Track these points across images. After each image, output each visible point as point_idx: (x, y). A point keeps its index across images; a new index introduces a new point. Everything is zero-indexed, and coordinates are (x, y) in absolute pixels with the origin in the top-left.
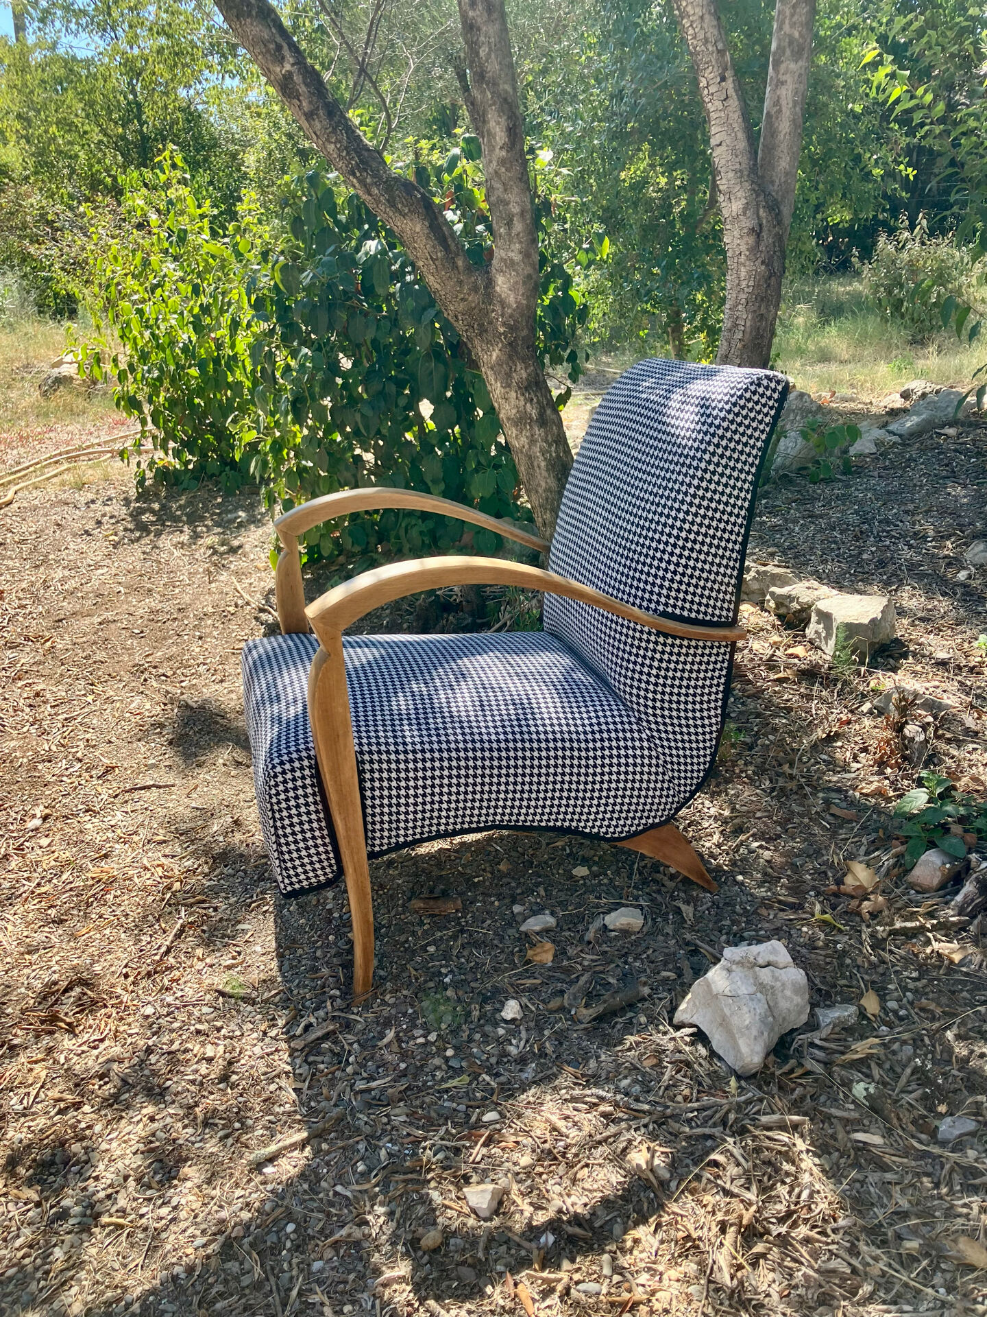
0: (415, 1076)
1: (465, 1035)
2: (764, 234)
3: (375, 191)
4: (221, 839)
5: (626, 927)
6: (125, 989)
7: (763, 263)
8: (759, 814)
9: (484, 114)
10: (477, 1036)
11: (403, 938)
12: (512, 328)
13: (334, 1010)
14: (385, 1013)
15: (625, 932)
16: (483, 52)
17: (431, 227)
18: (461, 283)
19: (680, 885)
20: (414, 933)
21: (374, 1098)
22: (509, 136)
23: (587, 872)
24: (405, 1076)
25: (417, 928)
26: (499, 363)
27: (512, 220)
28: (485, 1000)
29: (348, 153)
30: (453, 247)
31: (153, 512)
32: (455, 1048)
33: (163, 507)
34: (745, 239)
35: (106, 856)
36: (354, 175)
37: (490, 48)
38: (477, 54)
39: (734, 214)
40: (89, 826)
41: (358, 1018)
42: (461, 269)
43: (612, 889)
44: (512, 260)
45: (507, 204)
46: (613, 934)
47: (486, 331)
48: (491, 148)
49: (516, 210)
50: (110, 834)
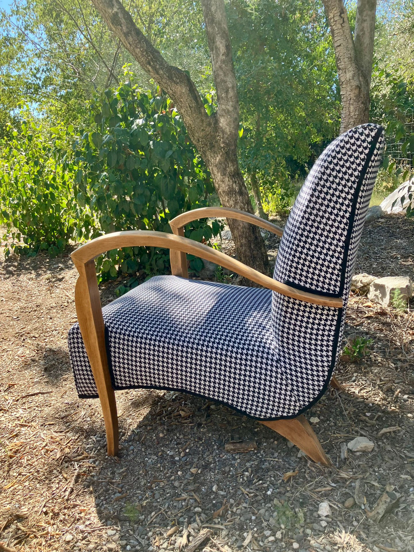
1: (300, 532)
2: (362, 89)
3: (161, 72)
4: (88, 419)
5: (364, 449)
6: (48, 523)
7: (362, 103)
8: (396, 381)
9: (214, 38)
10: (309, 531)
11: (227, 469)
12: (227, 145)
13: (202, 522)
14: (238, 521)
15: (364, 452)
16: (213, 9)
17: (190, 90)
18: (202, 121)
20: (232, 465)
22: (227, 49)
23: (318, 420)
25: (233, 462)
26: (220, 163)
27: (228, 91)
29: (147, 53)
30: (200, 102)
31: (14, 266)
32: (298, 542)
33: (19, 264)
34: (354, 91)
35: (17, 435)
36: (150, 64)
37: (217, 7)
38: (210, 10)
39: (348, 79)
41: (220, 526)
42: (203, 114)
43: (338, 427)
44: (228, 110)
45: (226, 82)
46: (358, 454)
47: (214, 146)
48: (218, 55)
49: (230, 85)
50: (17, 422)
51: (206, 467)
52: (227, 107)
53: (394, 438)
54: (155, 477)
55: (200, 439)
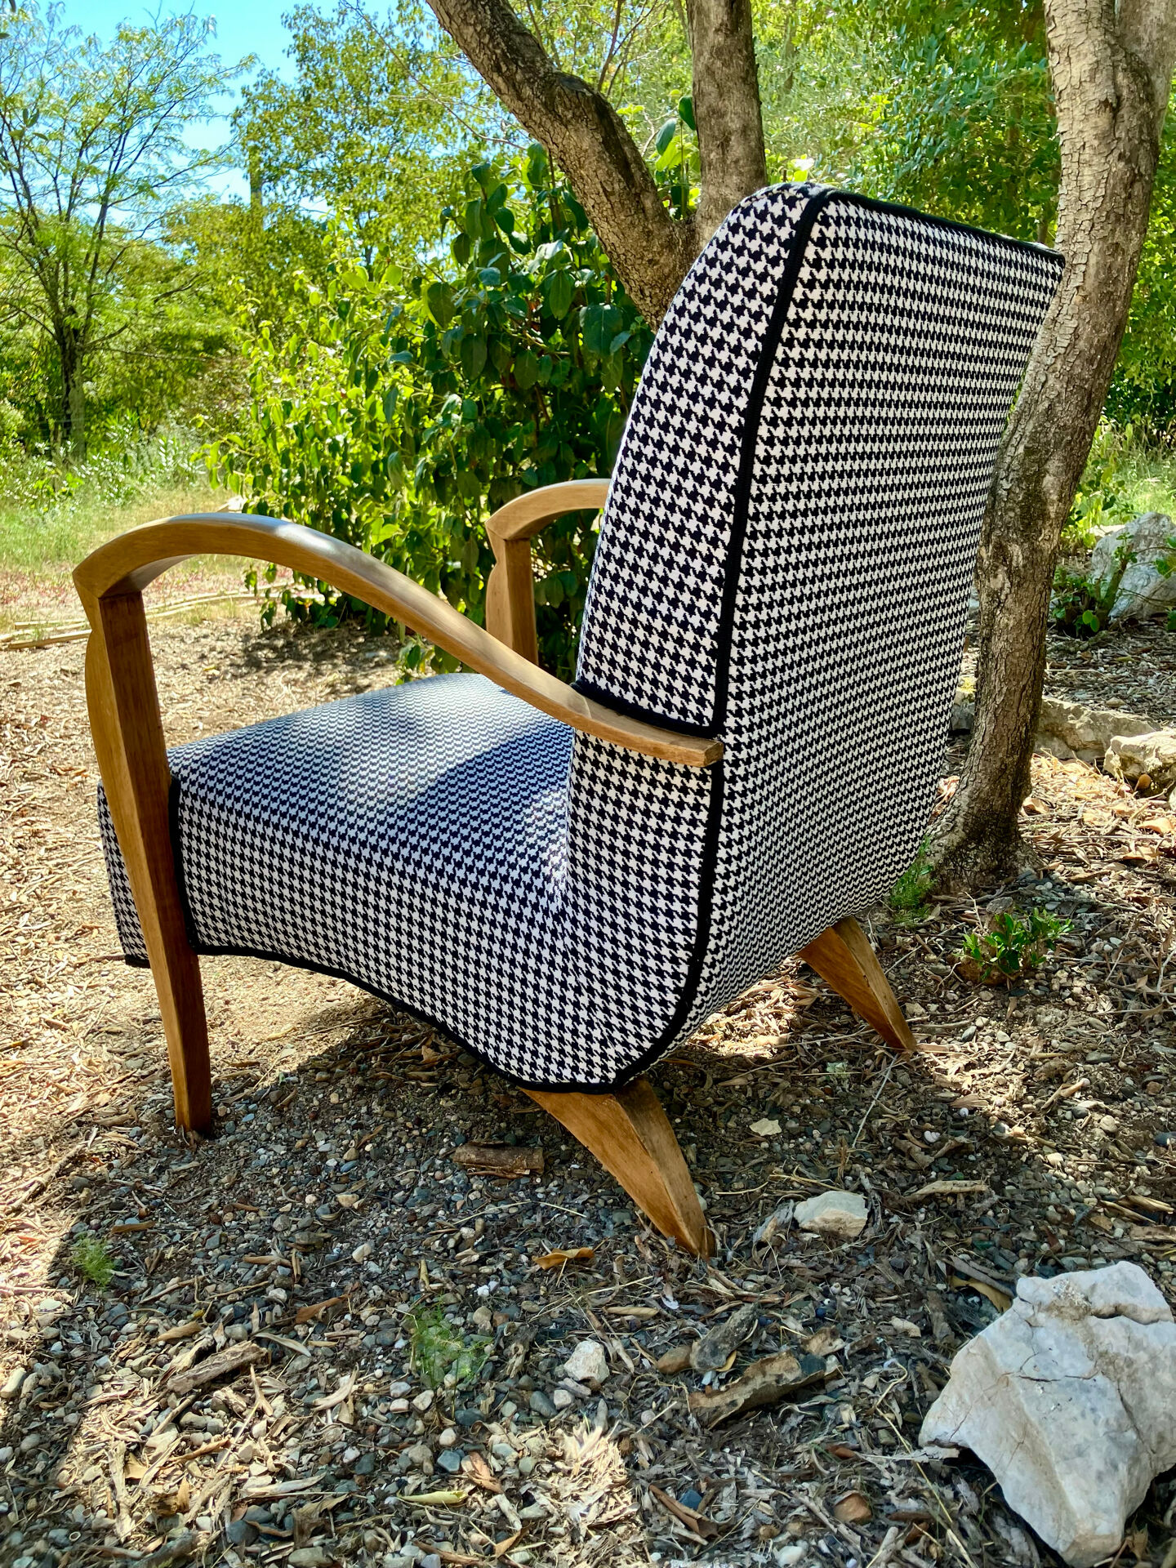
0: (368, 1479)
1: (485, 1403)
2: (1124, 112)
3: (527, 92)
5: (834, 1227)
7: (1121, 157)
8: (1093, 1057)
10: (509, 1409)
11: (427, 1210)
13: (262, 1325)
14: (353, 1343)
15: (832, 1237)
17: (605, 143)
18: (649, 234)
19: (943, 1163)
20: (448, 1204)
21: (271, 1520)
22: (730, 13)
23: (778, 1130)
24: (350, 1477)
25: (456, 1196)
27: (727, 140)
28: (543, 1336)
29: (492, 39)
30: (638, 177)
31: (274, 649)
32: (461, 1428)
34: (1093, 120)
35: (24, 1045)
36: (498, 69)
39: (1075, 82)
40: (23, 1003)
41: (299, 1347)
42: (650, 213)
43: (816, 1158)
45: (723, 116)
46: (808, 1237)
48: (703, 32)
49: (735, 124)
50: (48, 1016)
51: (381, 1198)
52: (724, 191)
53: (956, 1214)
54: (248, 1199)
55: (419, 1122)
